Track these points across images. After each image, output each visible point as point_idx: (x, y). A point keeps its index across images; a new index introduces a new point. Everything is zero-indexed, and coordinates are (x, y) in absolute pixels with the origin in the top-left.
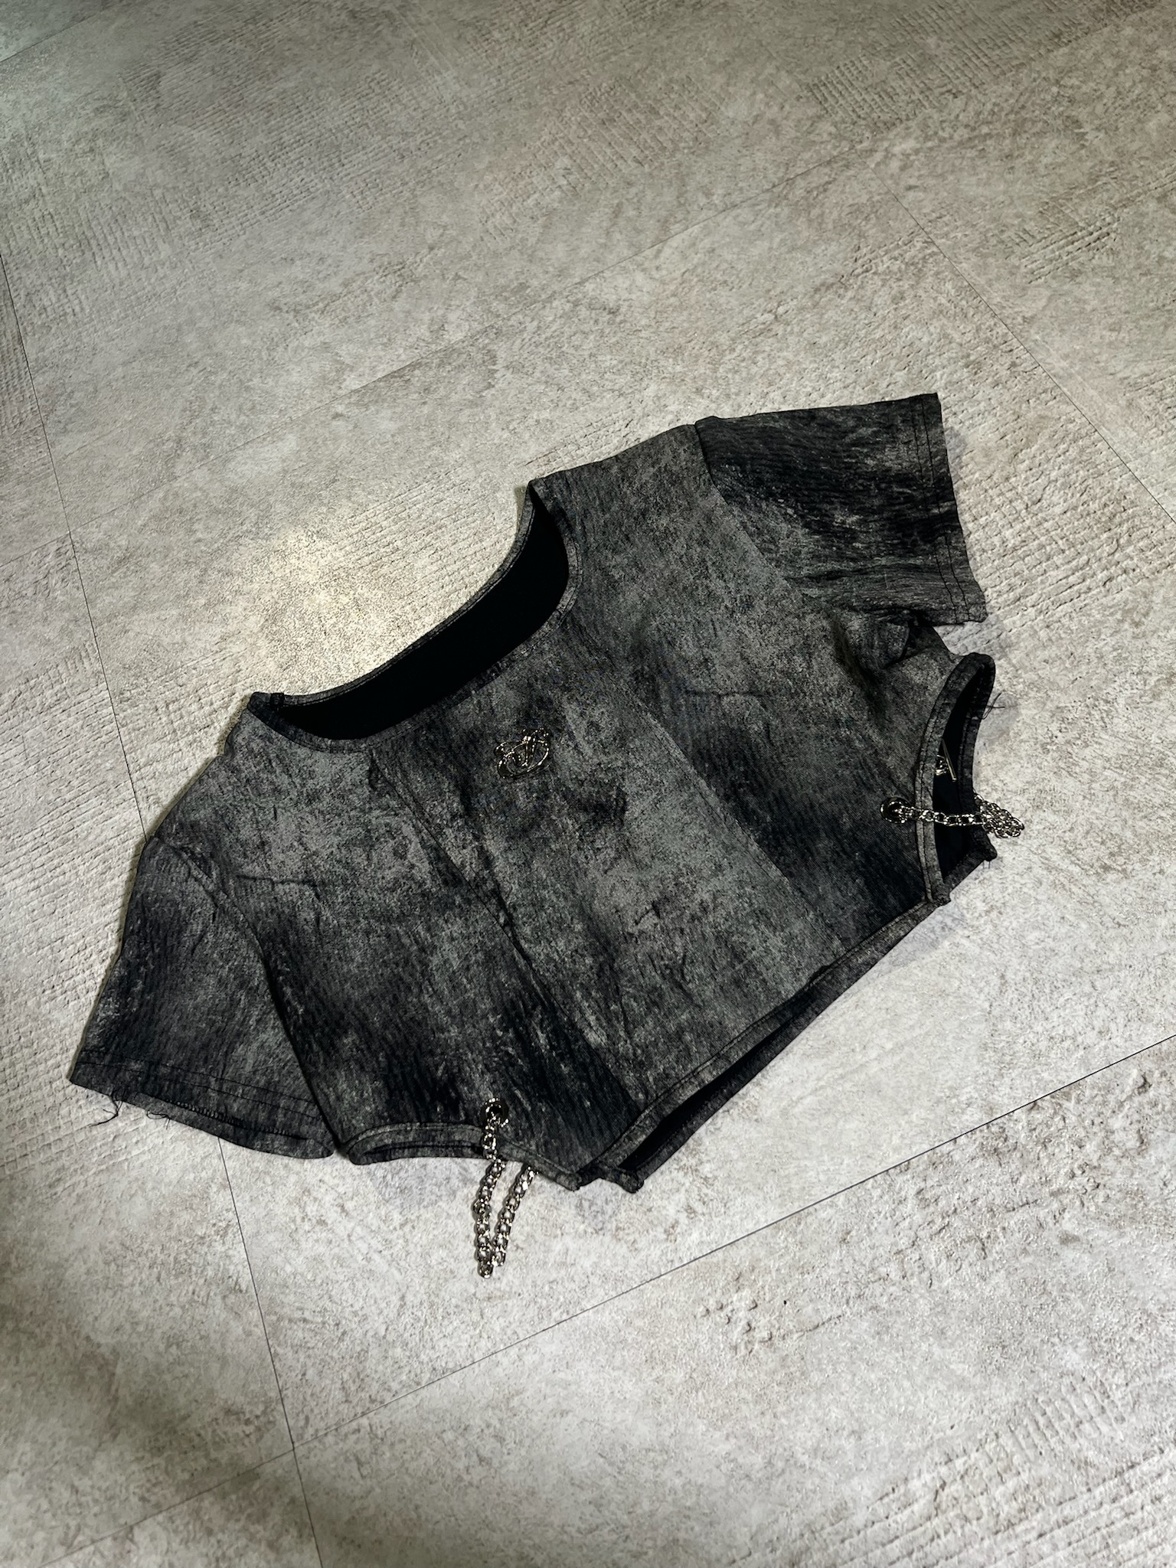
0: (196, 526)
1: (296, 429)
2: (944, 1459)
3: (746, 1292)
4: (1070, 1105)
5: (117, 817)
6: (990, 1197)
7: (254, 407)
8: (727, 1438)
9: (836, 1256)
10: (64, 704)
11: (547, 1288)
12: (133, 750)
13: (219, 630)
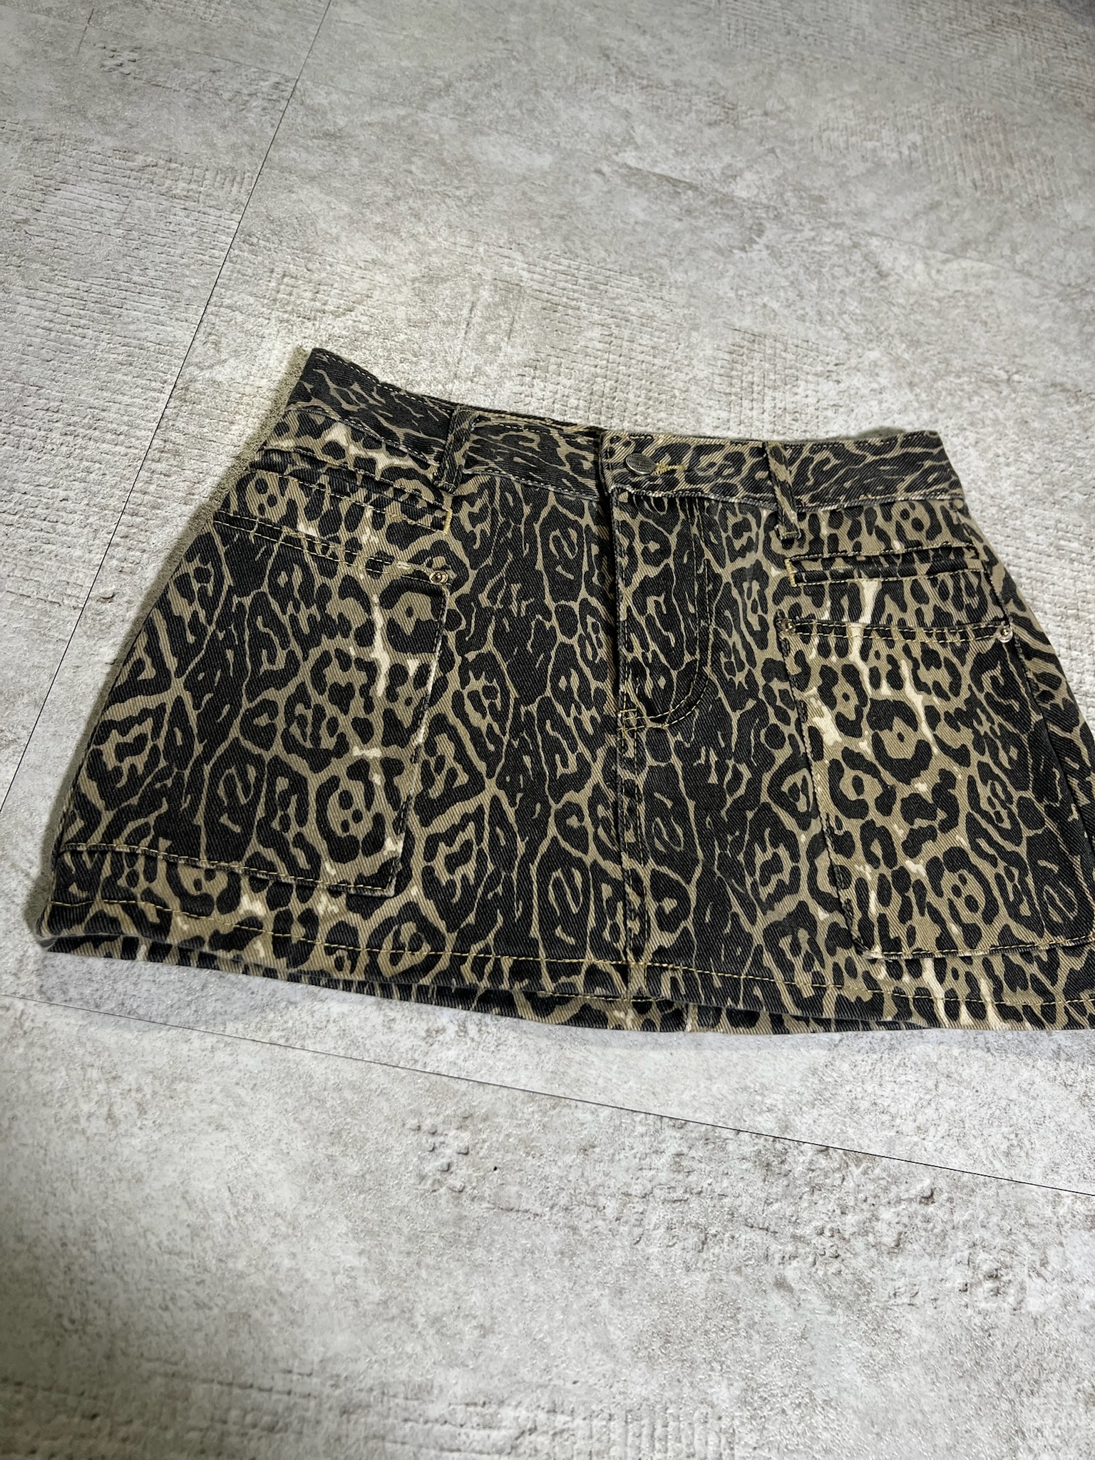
0: (414, 159)
1: (557, 153)
2: (547, 1406)
3: (466, 1136)
4: (857, 1171)
5: (169, 329)
6: (738, 1202)
7: (531, 111)
8: (360, 1254)
9: (568, 1159)
10: (189, 204)
11: (283, 1004)
12: (225, 286)
13: (375, 253)
